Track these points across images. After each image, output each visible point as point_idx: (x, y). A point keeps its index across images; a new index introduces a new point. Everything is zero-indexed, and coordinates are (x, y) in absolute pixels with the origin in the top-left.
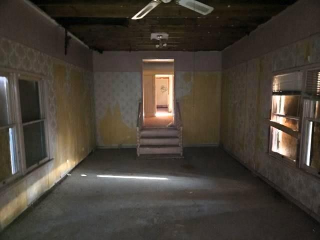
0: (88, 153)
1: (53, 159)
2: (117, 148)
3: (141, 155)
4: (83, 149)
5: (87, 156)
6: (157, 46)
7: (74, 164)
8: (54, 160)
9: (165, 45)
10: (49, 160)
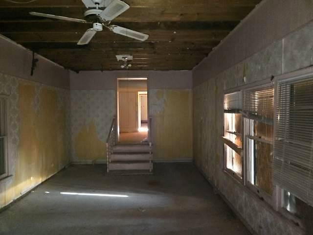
0: (60, 169)
1: (11, 175)
2: (91, 163)
3: (111, 171)
4: (53, 165)
5: (58, 173)
6: (123, 67)
7: (40, 180)
8: (14, 176)
9: (130, 65)
10: (8, 177)
